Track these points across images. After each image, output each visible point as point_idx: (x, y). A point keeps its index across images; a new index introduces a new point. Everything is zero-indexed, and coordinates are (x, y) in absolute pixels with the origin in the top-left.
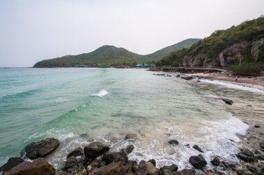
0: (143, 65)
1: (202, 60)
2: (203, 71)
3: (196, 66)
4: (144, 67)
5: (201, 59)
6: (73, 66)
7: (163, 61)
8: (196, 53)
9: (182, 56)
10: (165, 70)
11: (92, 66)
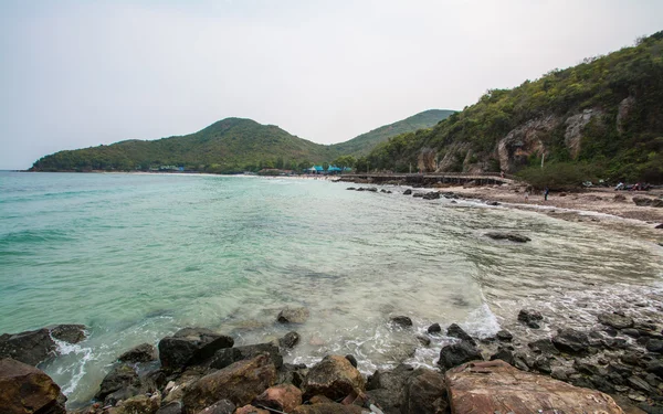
0: (326, 168)
1: (460, 158)
2: (462, 182)
3: (446, 170)
4: (327, 173)
5: (457, 155)
6: (144, 169)
7: (371, 158)
8: (447, 141)
9: (417, 148)
10: (379, 180)
11: (196, 170)
